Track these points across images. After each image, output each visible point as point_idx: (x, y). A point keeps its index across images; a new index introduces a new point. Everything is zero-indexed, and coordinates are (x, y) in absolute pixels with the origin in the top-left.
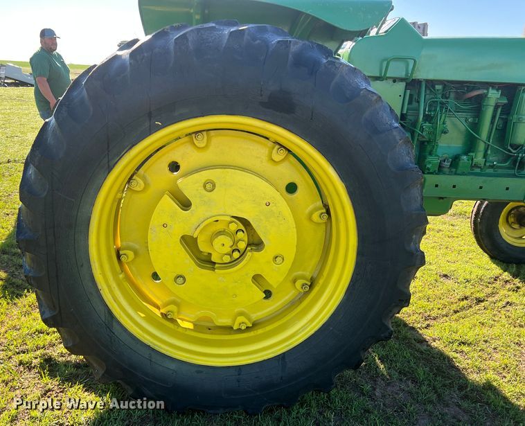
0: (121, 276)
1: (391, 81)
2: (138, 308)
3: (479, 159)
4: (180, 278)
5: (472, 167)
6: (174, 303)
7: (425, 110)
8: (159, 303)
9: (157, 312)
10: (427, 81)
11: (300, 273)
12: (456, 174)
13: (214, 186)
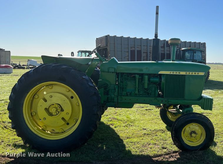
0: (31, 118)
1: (112, 73)
2: (35, 126)
3: (137, 92)
4: (45, 119)
5: (135, 94)
6: (45, 126)
7: (120, 80)
8: (41, 126)
9: (41, 128)
10: (121, 73)
11: (75, 118)
12: (131, 96)
13: (52, 97)
